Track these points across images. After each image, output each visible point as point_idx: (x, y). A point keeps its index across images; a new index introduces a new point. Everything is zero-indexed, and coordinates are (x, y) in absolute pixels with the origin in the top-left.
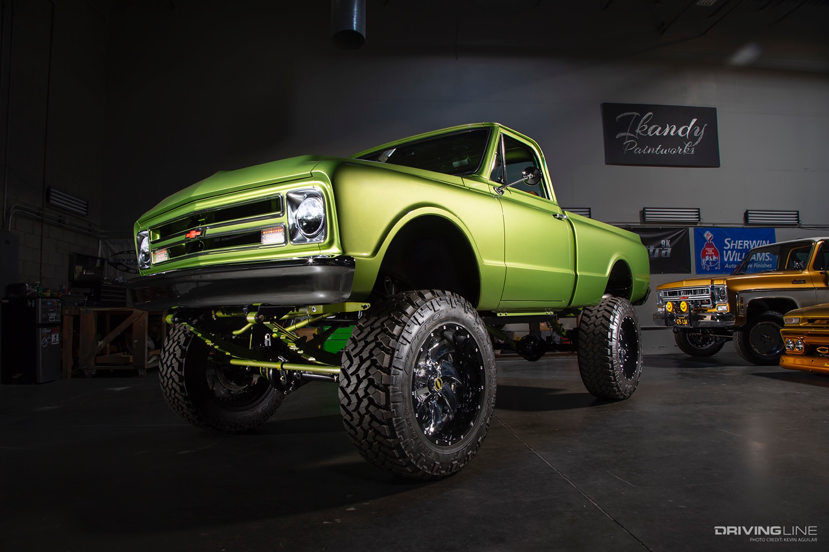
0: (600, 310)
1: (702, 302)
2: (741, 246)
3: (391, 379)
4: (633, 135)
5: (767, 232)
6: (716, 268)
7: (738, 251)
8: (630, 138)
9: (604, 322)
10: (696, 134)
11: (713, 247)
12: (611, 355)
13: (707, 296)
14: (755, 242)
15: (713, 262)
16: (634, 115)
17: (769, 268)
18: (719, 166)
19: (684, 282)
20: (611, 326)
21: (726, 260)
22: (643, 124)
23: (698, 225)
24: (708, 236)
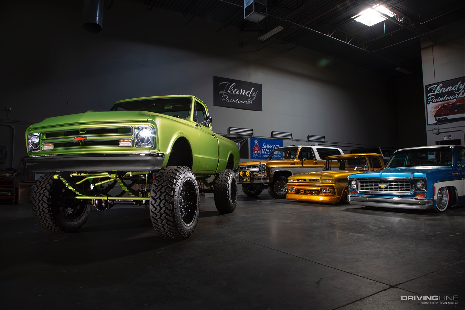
0: (223, 174)
1: (255, 172)
2: (269, 147)
3: (174, 199)
4: (226, 93)
5: (279, 141)
6: (259, 157)
7: (268, 149)
8: (225, 94)
9: (225, 180)
10: (253, 96)
11: (258, 147)
12: (228, 194)
13: (258, 169)
14: (275, 145)
15: (258, 154)
16: (227, 84)
17: (281, 158)
18: (262, 111)
19: (248, 163)
20: (228, 182)
21: (263, 153)
22: (231, 88)
23: (252, 137)
24: (256, 142)
